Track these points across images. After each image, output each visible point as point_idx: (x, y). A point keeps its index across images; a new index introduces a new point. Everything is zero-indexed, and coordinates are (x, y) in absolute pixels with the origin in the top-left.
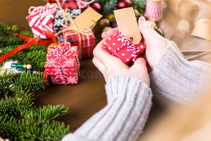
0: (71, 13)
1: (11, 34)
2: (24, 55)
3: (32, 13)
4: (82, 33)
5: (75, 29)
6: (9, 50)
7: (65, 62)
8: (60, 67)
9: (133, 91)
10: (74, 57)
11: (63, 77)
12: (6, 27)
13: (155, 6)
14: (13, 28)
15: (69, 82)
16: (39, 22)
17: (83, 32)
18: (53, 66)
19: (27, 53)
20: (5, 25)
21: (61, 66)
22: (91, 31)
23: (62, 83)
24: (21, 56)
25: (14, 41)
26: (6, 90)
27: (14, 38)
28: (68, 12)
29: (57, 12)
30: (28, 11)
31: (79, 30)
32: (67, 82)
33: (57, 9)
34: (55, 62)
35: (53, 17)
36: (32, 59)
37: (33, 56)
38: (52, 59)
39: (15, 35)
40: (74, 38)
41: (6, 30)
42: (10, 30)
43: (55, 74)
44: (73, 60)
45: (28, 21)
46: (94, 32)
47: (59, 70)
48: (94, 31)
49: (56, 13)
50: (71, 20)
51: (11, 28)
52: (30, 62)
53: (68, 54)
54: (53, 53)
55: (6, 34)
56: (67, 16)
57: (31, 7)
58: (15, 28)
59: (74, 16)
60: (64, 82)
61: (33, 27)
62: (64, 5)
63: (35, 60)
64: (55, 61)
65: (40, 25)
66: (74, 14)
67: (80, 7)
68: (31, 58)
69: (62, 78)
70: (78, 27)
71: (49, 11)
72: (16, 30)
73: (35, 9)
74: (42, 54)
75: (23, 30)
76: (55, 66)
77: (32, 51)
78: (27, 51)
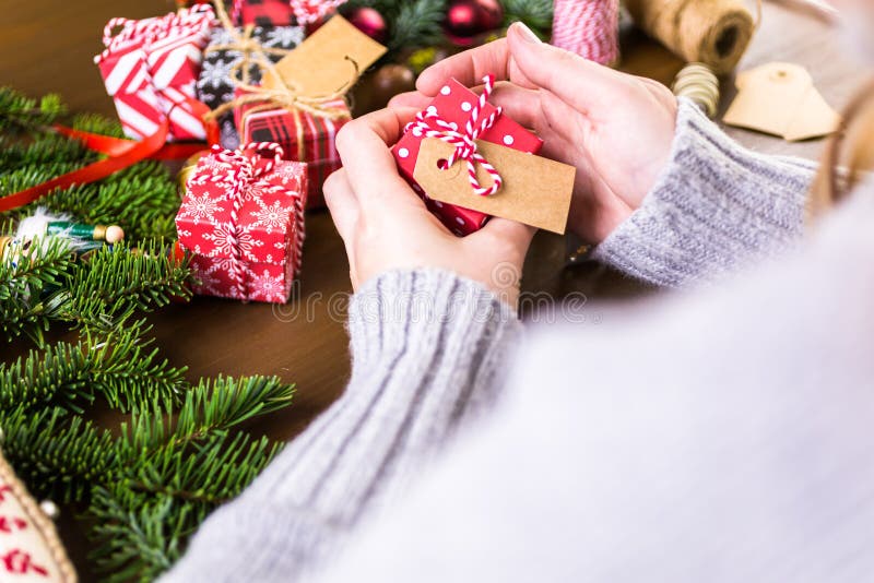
0: (264, 39)
1: (35, 129)
2: (90, 195)
3: (117, 44)
4: (307, 109)
5: (283, 96)
6: (33, 179)
7: (253, 214)
8: (233, 230)
9: (469, 331)
10: (292, 202)
11: (238, 271)
12: (19, 102)
13: (587, 15)
14: (44, 106)
15: (258, 292)
16: (142, 75)
17: (310, 104)
18: (206, 222)
19: (102, 187)
20: (12, 94)
21: (239, 226)
22: (342, 103)
23: (229, 292)
24: (79, 199)
25: (49, 151)
26: (42, 317)
27: (49, 141)
28: (253, 35)
29: (213, 37)
30: (102, 35)
31: (295, 100)
32: (248, 291)
33: (211, 25)
34: (216, 209)
35: (195, 55)
36: (120, 210)
37: (123, 198)
38: (206, 195)
39: (52, 131)
40: (276, 129)
41: (18, 114)
42: (35, 115)
43: (211, 255)
44: (285, 210)
45: (102, 73)
46: (352, 108)
47: (230, 239)
48: (353, 103)
49: (207, 41)
50: (265, 63)
51: (38, 105)
52: (113, 218)
53: (269, 187)
54: (211, 177)
55: (21, 131)
56: (249, 51)
57: (112, 22)
58: (51, 106)
59: (278, 52)
60: (239, 291)
61: (121, 93)
62: (241, 12)
63: (131, 213)
64: (219, 204)
65: (149, 88)
66: (279, 45)
67: (303, 17)
68: (117, 204)
69: (232, 273)
70: (293, 89)
71: (180, 33)
72: (58, 113)
73: (129, 26)
74: (156, 190)
75: (84, 112)
76: (216, 224)
77: (118, 180)
78: (101, 181)
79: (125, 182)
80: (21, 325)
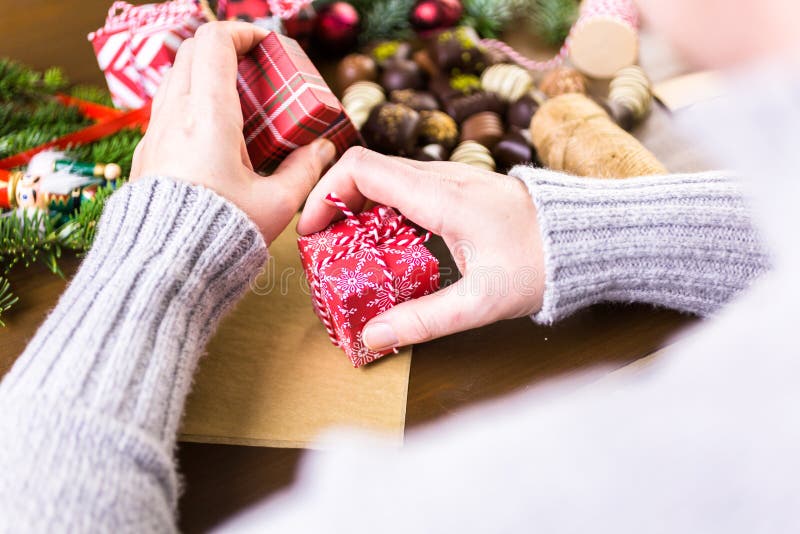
1: (39, 98)
12: (26, 75)
14: (48, 79)
16: (126, 55)
20: (19, 69)
25: (52, 116)
26: (55, 244)
27: (51, 108)
39: (54, 100)
41: (26, 85)
42: (40, 87)
45: (95, 49)
51: (42, 77)
55: (26, 98)
57: (117, 5)
58: (54, 78)
61: (111, 68)
65: (132, 67)
77: (110, 140)
78: (94, 142)
79: (115, 142)
80: (36, 252)
